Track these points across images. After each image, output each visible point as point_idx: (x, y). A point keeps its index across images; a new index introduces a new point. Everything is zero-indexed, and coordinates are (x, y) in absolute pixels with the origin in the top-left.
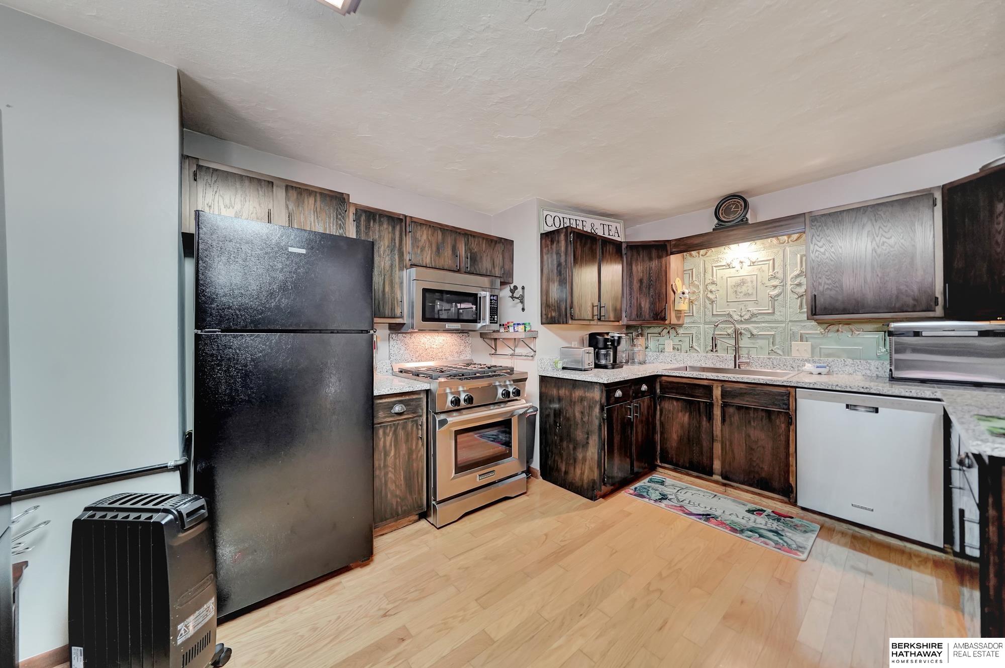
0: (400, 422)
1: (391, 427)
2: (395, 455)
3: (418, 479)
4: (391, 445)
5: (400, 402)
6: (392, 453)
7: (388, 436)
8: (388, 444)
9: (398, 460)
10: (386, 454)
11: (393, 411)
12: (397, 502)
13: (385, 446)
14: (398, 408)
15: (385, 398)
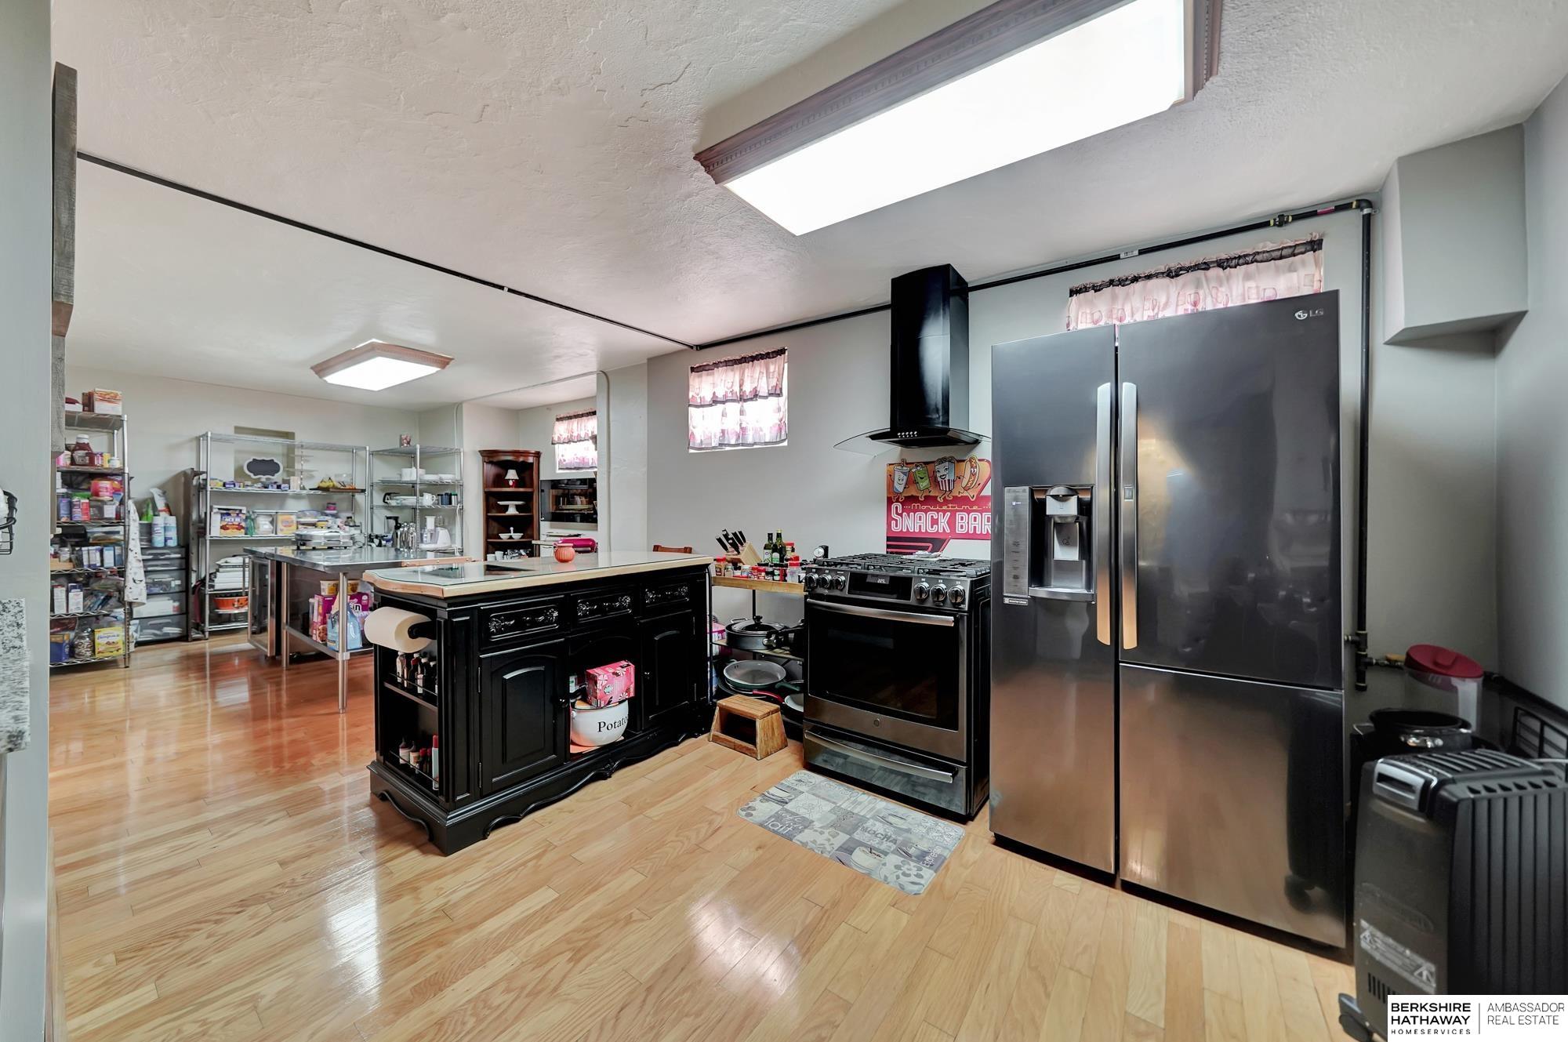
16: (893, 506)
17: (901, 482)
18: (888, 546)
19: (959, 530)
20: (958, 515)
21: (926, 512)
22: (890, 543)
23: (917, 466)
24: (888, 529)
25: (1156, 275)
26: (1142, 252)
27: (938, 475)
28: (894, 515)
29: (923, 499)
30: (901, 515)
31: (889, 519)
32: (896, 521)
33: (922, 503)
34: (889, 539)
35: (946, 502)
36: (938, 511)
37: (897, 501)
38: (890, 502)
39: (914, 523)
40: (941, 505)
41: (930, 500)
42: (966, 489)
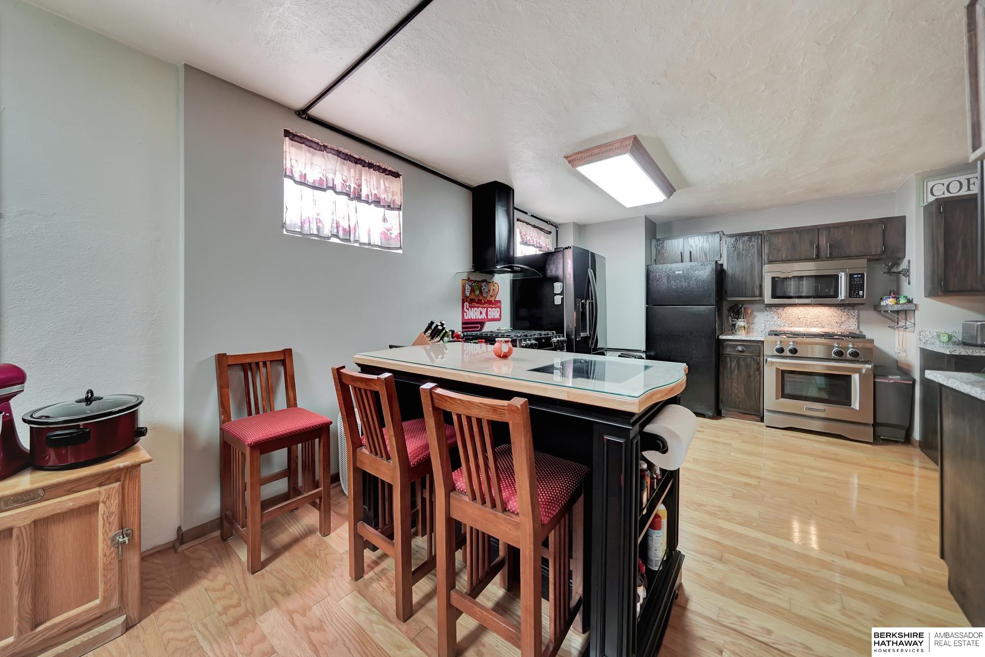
0: (742, 356)
1: (735, 358)
2: (737, 374)
3: (755, 394)
4: (735, 368)
5: (741, 345)
6: (736, 372)
7: (733, 362)
8: (733, 367)
9: (740, 378)
10: (732, 372)
11: (736, 349)
12: (739, 402)
13: (731, 367)
14: (740, 348)
15: (732, 342)
16: (465, 304)
17: (468, 290)
18: (463, 328)
19: (489, 317)
20: (489, 309)
21: (478, 307)
22: (463, 326)
23: (475, 282)
24: (462, 318)
25: (530, 225)
26: (532, 216)
27: (482, 288)
28: (465, 310)
29: (476, 301)
30: (468, 309)
31: (463, 311)
32: (466, 312)
33: (477, 303)
34: (463, 323)
35: (485, 303)
36: (482, 307)
37: (467, 302)
38: (463, 302)
39: (474, 314)
40: (484, 304)
41: (479, 302)
42: (491, 296)
